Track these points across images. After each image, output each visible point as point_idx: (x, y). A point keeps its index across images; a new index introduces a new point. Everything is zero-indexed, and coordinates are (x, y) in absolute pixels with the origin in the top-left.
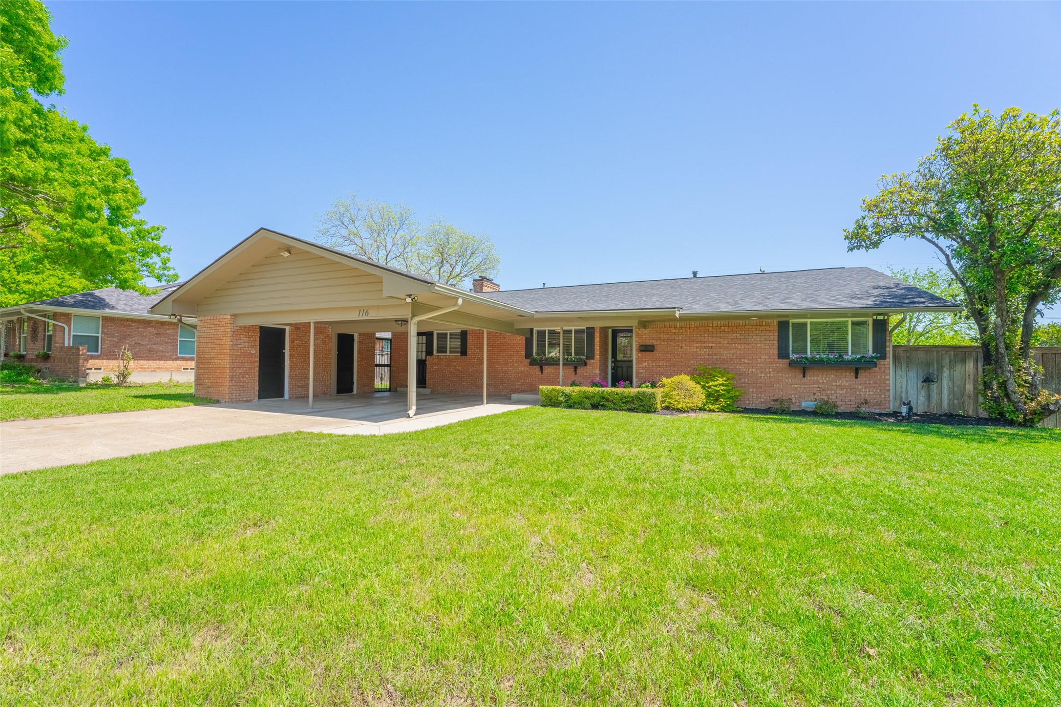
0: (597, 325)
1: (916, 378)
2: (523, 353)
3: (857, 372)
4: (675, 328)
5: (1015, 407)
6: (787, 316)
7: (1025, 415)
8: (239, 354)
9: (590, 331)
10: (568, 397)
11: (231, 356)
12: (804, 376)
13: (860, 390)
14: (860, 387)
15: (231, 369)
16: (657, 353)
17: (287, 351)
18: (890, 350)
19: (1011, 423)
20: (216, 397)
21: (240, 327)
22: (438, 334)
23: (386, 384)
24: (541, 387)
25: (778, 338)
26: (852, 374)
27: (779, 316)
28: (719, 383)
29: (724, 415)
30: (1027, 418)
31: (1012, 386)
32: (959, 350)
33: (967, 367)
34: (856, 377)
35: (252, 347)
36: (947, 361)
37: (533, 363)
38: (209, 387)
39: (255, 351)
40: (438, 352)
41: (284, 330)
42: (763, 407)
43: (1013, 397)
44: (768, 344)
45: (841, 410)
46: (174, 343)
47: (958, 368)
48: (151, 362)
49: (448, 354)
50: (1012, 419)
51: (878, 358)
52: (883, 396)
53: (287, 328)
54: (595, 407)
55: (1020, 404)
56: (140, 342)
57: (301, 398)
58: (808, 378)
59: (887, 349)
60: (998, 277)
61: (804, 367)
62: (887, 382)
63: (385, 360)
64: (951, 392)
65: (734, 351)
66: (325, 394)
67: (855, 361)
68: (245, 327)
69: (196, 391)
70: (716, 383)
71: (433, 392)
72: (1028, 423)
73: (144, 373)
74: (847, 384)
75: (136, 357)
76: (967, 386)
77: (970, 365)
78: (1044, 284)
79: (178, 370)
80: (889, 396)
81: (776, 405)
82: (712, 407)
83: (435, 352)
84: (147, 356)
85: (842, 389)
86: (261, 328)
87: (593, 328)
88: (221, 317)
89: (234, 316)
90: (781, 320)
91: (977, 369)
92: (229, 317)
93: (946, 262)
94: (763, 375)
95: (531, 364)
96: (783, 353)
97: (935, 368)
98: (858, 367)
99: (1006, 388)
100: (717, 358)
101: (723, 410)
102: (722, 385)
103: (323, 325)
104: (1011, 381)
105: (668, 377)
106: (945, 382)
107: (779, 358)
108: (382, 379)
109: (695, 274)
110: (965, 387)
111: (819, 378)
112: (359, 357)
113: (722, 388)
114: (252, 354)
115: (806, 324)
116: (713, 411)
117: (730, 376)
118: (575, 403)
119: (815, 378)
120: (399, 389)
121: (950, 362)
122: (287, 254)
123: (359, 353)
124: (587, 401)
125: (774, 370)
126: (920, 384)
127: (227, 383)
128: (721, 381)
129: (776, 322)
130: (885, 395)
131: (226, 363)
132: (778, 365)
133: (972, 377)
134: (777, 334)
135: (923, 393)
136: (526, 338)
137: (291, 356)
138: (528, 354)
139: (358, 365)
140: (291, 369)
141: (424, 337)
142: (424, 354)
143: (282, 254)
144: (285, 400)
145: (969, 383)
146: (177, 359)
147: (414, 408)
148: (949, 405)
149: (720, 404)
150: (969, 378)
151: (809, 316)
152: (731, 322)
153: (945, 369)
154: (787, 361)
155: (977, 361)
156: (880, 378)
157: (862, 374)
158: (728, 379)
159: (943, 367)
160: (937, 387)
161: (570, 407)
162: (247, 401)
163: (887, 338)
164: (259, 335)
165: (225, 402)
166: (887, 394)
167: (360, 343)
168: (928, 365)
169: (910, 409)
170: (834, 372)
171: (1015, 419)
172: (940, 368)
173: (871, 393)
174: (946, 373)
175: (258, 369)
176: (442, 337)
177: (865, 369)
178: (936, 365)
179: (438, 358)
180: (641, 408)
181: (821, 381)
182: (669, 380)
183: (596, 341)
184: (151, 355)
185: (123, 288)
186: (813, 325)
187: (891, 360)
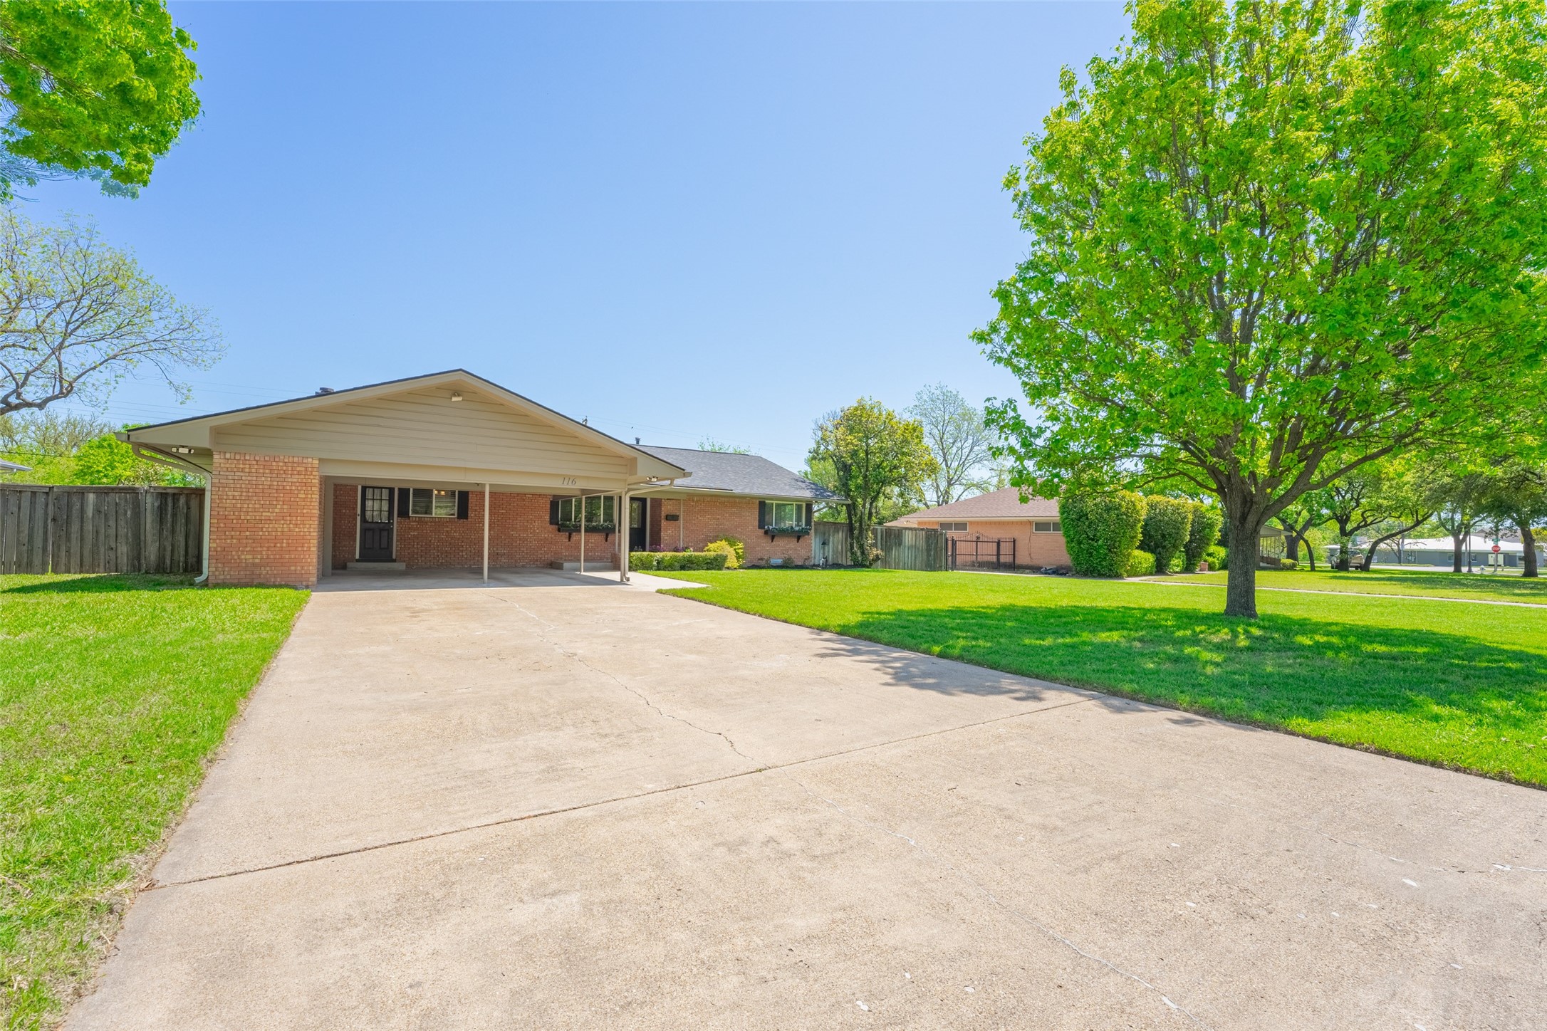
1: (821, 542)
2: (547, 518)
3: (799, 538)
4: (693, 501)
5: (865, 557)
6: (764, 499)
10: (659, 562)
12: (772, 542)
13: (800, 550)
14: (800, 548)
16: (679, 523)
18: (812, 524)
19: (864, 566)
25: (759, 514)
26: (796, 540)
27: (761, 498)
30: (870, 563)
31: (865, 546)
32: (838, 525)
33: (841, 535)
34: (799, 542)
36: (831, 531)
37: (561, 529)
40: (416, 513)
42: (749, 564)
43: (865, 551)
44: (752, 517)
45: (796, 563)
47: (838, 536)
49: (435, 516)
50: (865, 564)
51: (806, 530)
52: (809, 554)
54: (683, 568)
55: (867, 556)
58: (775, 543)
61: (772, 535)
62: (809, 546)
64: (833, 550)
65: (732, 522)
67: (798, 532)
69: (212, 574)
71: (407, 568)
72: (870, 566)
74: (794, 547)
76: (840, 547)
80: (813, 553)
81: (762, 563)
82: (740, 566)
83: (410, 513)
85: (792, 550)
91: (845, 536)
92: (316, 462)
94: (750, 541)
95: (559, 530)
96: (761, 526)
97: (827, 535)
98: (799, 535)
99: (862, 547)
100: (732, 528)
101: (744, 567)
104: (865, 544)
106: (831, 544)
107: (759, 529)
111: (781, 543)
115: (773, 504)
116: (741, 568)
118: (666, 567)
119: (779, 543)
120: (349, 564)
122: (458, 399)
124: (676, 564)
125: (757, 537)
126: (822, 546)
129: (760, 502)
130: (811, 553)
132: (758, 533)
134: (757, 511)
135: (824, 550)
136: (551, 502)
138: (554, 521)
141: (386, 491)
142: (385, 515)
145: (841, 545)
148: (832, 557)
149: (743, 563)
150: (841, 541)
153: (830, 536)
154: (763, 531)
155: (844, 532)
156: (809, 542)
157: (801, 540)
159: (829, 534)
160: (828, 548)
163: (811, 517)
168: (824, 534)
169: (824, 560)
170: (788, 539)
173: (804, 552)
174: (831, 538)
176: (424, 494)
177: (802, 537)
179: (420, 521)
180: (717, 567)
181: (782, 545)
186: (777, 505)
187: (813, 531)
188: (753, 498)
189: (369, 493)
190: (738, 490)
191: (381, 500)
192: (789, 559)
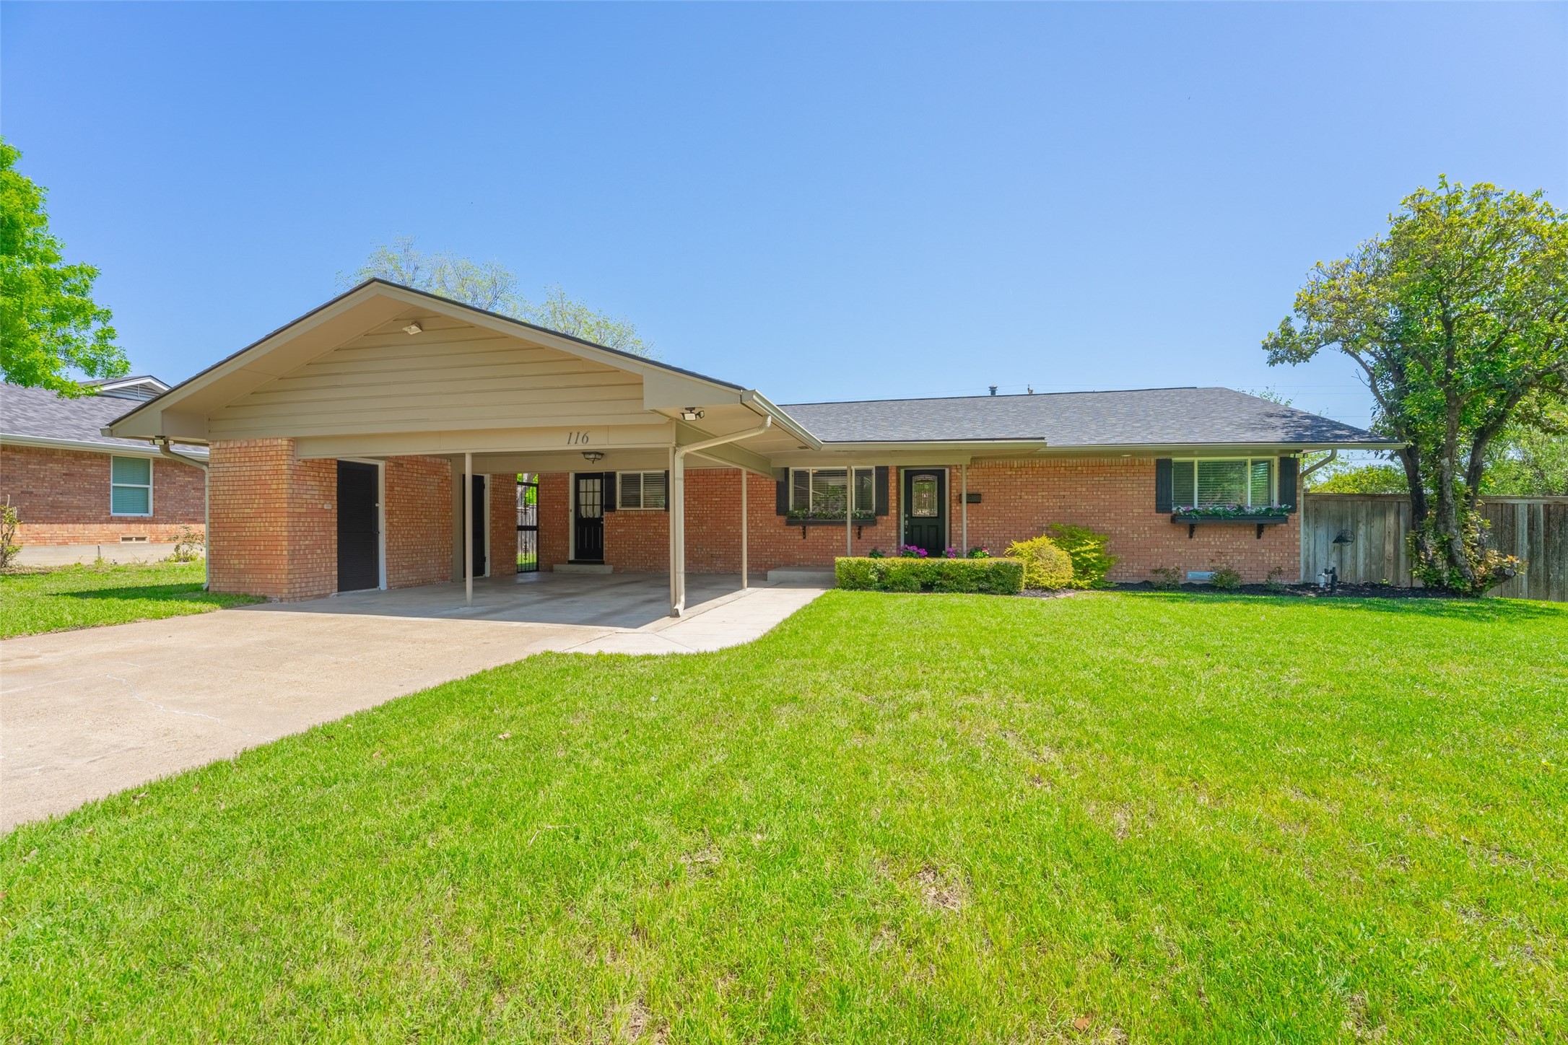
0: (892, 463)
1: (1326, 537)
2: (773, 506)
3: (1260, 530)
4: (1011, 468)
5: (1461, 573)
6: (1169, 453)
7: (1474, 583)
8: (304, 510)
9: (882, 472)
10: (883, 574)
11: (291, 515)
12: (1191, 537)
13: (1263, 555)
14: (1263, 551)
15: (292, 540)
16: (984, 506)
17: (382, 505)
18: (1300, 499)
19: (1455, 593)
20: (259, 592)
21: (305, 461)
22: (623, 476)
23: (532, 557)
24: (838, 559)
25: (1157, 483)
26: (1253, 532)
27: (1158, 453)
28: (1090, 548)
29: (1095, 595)
30: (1477, 586)
31: (1458, 546)
32: (1379, 499)
33: (1387, 522)
34: (1259, 537)
35: (326, 498)
36: (1364, 514)
37: (792, 521)
38: (242, 572)
39: (331, 506)
40: (623, 505)
41: (376, 467)
42: (1136, 581)
43: (1460, 560)
44: (1142, 492)
45: (1247, 581)
46: (103, 491)
47: (1377, 523)
48: (56, 526)
49: (642, 508)
50: (1458, 588)
51: (1288, 511)
52: (1292, 562)
53: (382, 465)
54: (927, 587)
55: (1467, 569)
56: (31, 489)
57: (407, 586)
58: (1196, 539)
59: (1298, 499)
60: (1453, 404)
61: (1190, 524)
62: (1296, 543)
63: (531, 520)
64: (1369, 555)
65: (1095, 502)
66: (444, 578)
67: (1260, 515)
68: (313, 461)
69: (211, 580)
70: (1088, 548)
71: (616, 571)
72: (1475, 593)
73: (43, 549)
74: (1246, 547)
75: (26, 517)
76: (1387, 547)
77: (1391, 519)
78: (1496, 416)
79: (112, 540)
80: (1299, 561)
81: (1161, 578)
82: (1081, 584)
83: (618, 506)
84: (47, 517)
85: (1240, 554)
86: (340, 463)
87: (886, 468)
88: (267, 442)
89: (295, 441)
90: (1161, 457)
91: (1398, 524)
92: (285, 443)
93: (1369, 383)
94: (1136, 535)
95: (789, 523)
96: (1162, 505)
97: (1349, 524)
98: (1261, 523)
99: (1450, 547)
100: (1071, 512)
101: (1094, 587)
102: (1094, 551)
103: (438, 460)
104: (1459, 539)
105: (1020, 541)
106: (1361, 542)
107: (1157, 512)
108: (526, 551)
109: (993, 390)
110: (1384, 548)
111: (1211, 539)
112: (492, 515)
113: (1095, 555)
114: (326, 511)
115: (1192, 463)
116: (1082, 589)
117: (1102, 538)
118: (894, 583)
119: (1206, 539)
120: (556, 567)
121: (1367, 515)
122: (414, 330)
123: (493, 507)
124: (914, 579)
125: (1150, 528)
126: (1331, 545)
127: (284, 564)
128: (1092, 545)
129: (1153, 461)
130: (1294, 561)
131: (281, 528)
132: (1156, 521)
133: (1392, 535)
134: (1154, 478)
135: (1334, 557)
136: (778, 483)
137: (389, 513)
138: (782, 509)
139: (492, 529)
140: (390, 537)
141: (597, 482)
142: (597, 509)
143: (406, 329)
144: (380, 592)
145: (1390, 543)
146: (111, 520)
147: (683, 598)
148: (1365, 572)
149: (1090, 579)
150: (1389, 536)
151: (1249, 452)
152: (1092, 461)
153: (1361, 525)
154: (1168, 516)
155: (1398, 513)
156: (1289, 537)
157: (1267, 532)
158: (1102, 542)
159: (1358, 522)
160: (1352, 549)
161: (885, 589)
162: (319, 596)
163: (1298, 484)
164: (336, 475)
165: (281, 600)
166: (1296, 559)
167: (494, 490)
168: (1341, 519)
169: (1334, 578)
170: (1230, 531)
171: (1461, 588)
172: (1356, 523)
173: (1277, 558)
174: (1362, 530)
175: (335, 537)
176: (631, 481)
177: (1270, 526)
178: (1350, 520)
179: (626, 515)
180: (1001, 588)
181: (1213, 543)
182: (1025, 545)
183: (891, 488)
184: (56, 514)
185: (25, 383)
186: (1201, 465)
187: (1301, 513)
188: (1137, 453)
189: (583, 483)
190: (1052, 442)
191: (594, 492)
192: (1228, 572)
